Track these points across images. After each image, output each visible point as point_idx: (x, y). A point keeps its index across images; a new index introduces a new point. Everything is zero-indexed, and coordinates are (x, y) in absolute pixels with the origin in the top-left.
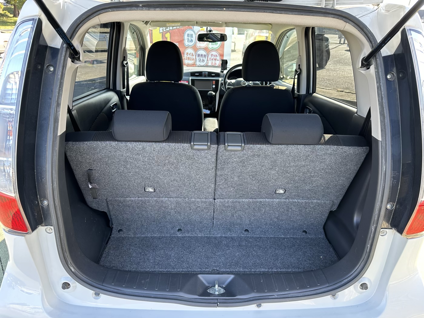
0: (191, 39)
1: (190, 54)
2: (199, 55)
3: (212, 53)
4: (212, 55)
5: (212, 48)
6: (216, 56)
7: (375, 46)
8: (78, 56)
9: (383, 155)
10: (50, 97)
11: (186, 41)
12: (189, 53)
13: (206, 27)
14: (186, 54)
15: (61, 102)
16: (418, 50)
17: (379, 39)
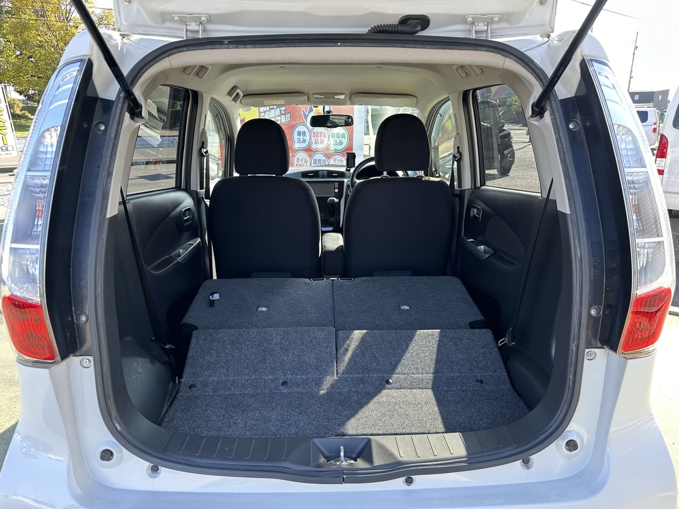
0: (303, 139)
1: (302, 160)
2: (315, 160)
3: (334, 157)
4: (336, 159)
5: (335, 150)
6: (341, 161)
7: (546, 84)
8: (140, 110)
9: (575, 234)
10: (99, 165)
11: (296, 141)
12: (301, 158)
13: (322, 107)
14: (296, 160)
15: (113, 171)
16: (604, 85)
17: (550, 72)
